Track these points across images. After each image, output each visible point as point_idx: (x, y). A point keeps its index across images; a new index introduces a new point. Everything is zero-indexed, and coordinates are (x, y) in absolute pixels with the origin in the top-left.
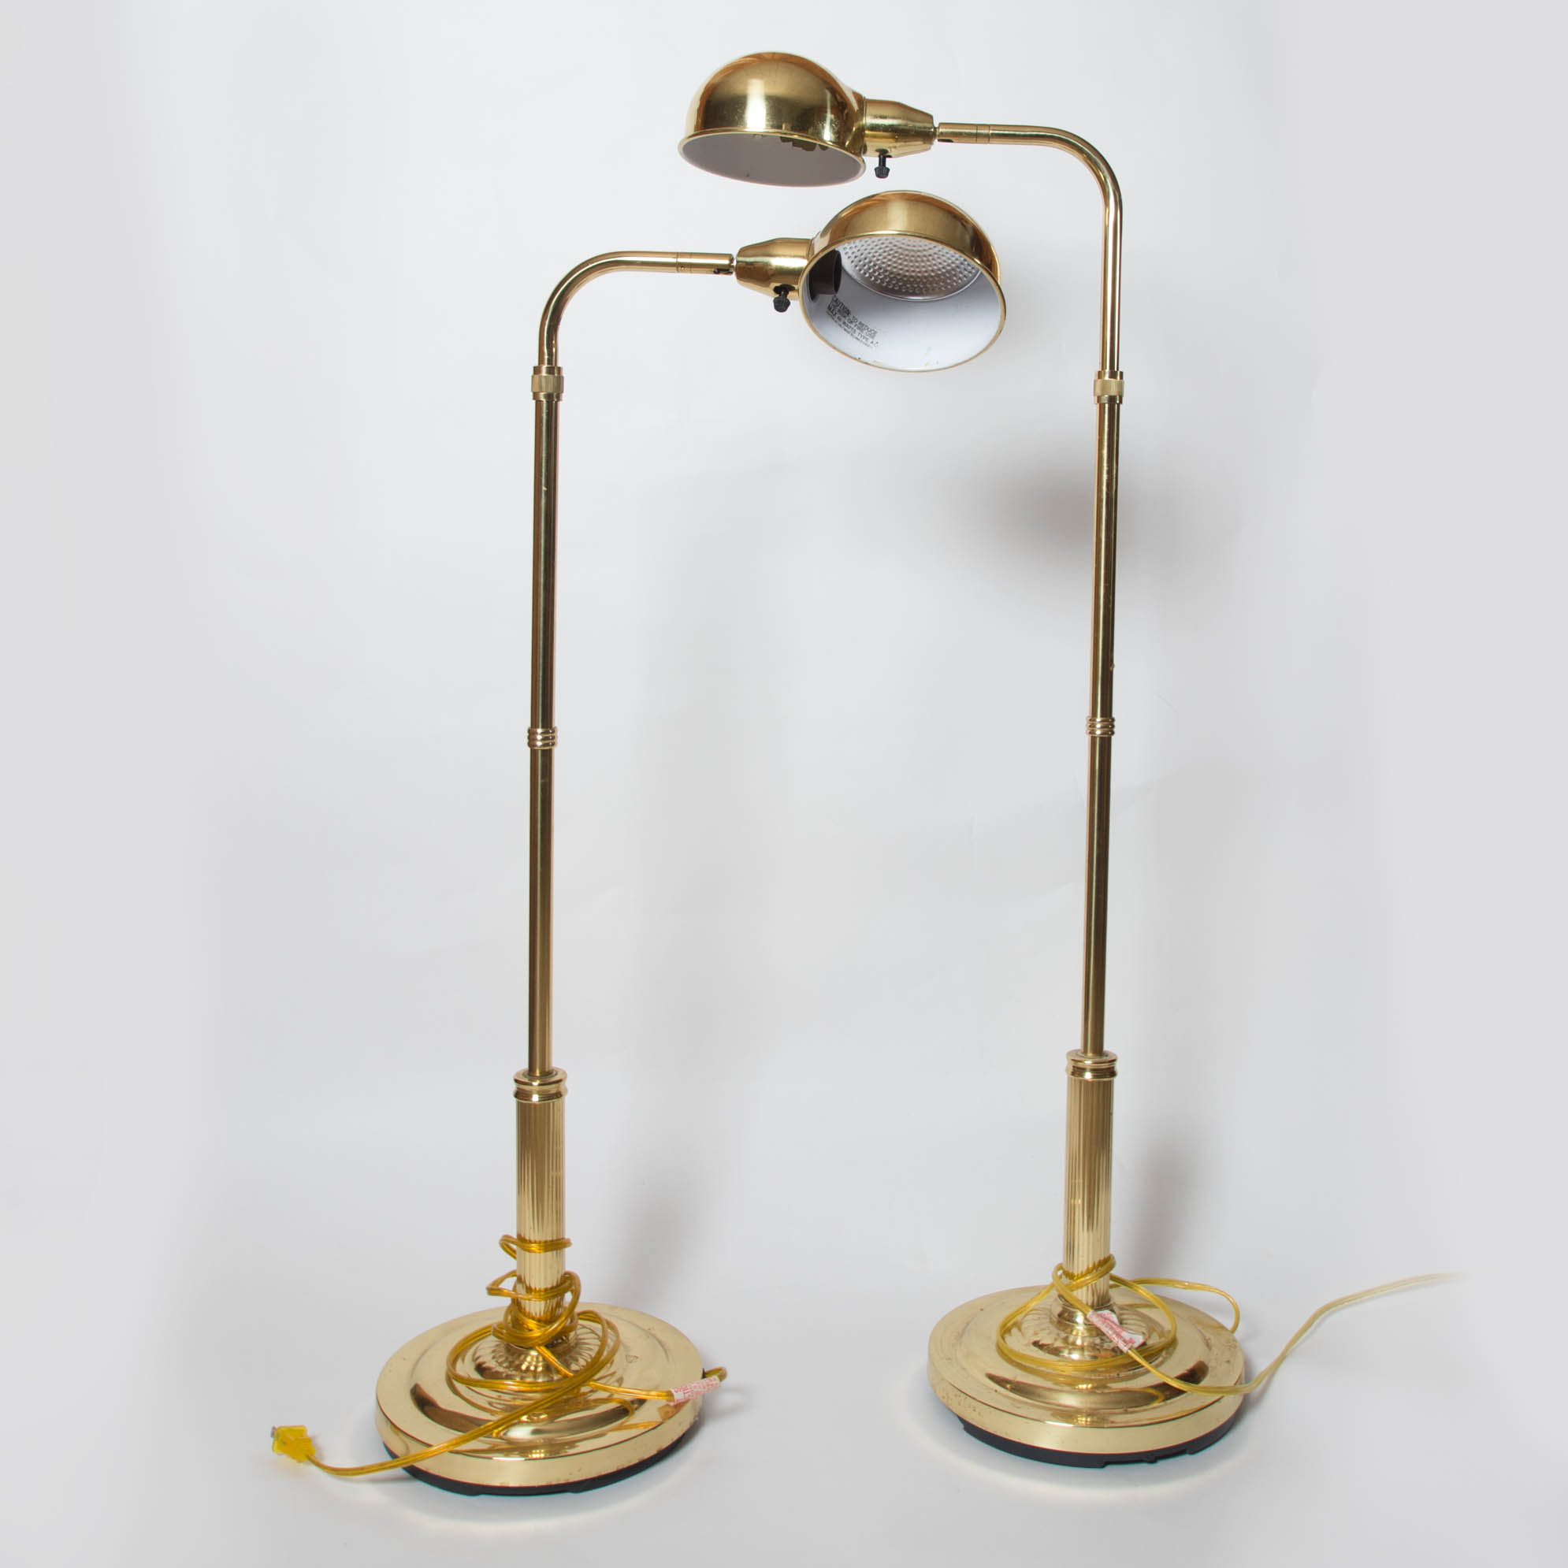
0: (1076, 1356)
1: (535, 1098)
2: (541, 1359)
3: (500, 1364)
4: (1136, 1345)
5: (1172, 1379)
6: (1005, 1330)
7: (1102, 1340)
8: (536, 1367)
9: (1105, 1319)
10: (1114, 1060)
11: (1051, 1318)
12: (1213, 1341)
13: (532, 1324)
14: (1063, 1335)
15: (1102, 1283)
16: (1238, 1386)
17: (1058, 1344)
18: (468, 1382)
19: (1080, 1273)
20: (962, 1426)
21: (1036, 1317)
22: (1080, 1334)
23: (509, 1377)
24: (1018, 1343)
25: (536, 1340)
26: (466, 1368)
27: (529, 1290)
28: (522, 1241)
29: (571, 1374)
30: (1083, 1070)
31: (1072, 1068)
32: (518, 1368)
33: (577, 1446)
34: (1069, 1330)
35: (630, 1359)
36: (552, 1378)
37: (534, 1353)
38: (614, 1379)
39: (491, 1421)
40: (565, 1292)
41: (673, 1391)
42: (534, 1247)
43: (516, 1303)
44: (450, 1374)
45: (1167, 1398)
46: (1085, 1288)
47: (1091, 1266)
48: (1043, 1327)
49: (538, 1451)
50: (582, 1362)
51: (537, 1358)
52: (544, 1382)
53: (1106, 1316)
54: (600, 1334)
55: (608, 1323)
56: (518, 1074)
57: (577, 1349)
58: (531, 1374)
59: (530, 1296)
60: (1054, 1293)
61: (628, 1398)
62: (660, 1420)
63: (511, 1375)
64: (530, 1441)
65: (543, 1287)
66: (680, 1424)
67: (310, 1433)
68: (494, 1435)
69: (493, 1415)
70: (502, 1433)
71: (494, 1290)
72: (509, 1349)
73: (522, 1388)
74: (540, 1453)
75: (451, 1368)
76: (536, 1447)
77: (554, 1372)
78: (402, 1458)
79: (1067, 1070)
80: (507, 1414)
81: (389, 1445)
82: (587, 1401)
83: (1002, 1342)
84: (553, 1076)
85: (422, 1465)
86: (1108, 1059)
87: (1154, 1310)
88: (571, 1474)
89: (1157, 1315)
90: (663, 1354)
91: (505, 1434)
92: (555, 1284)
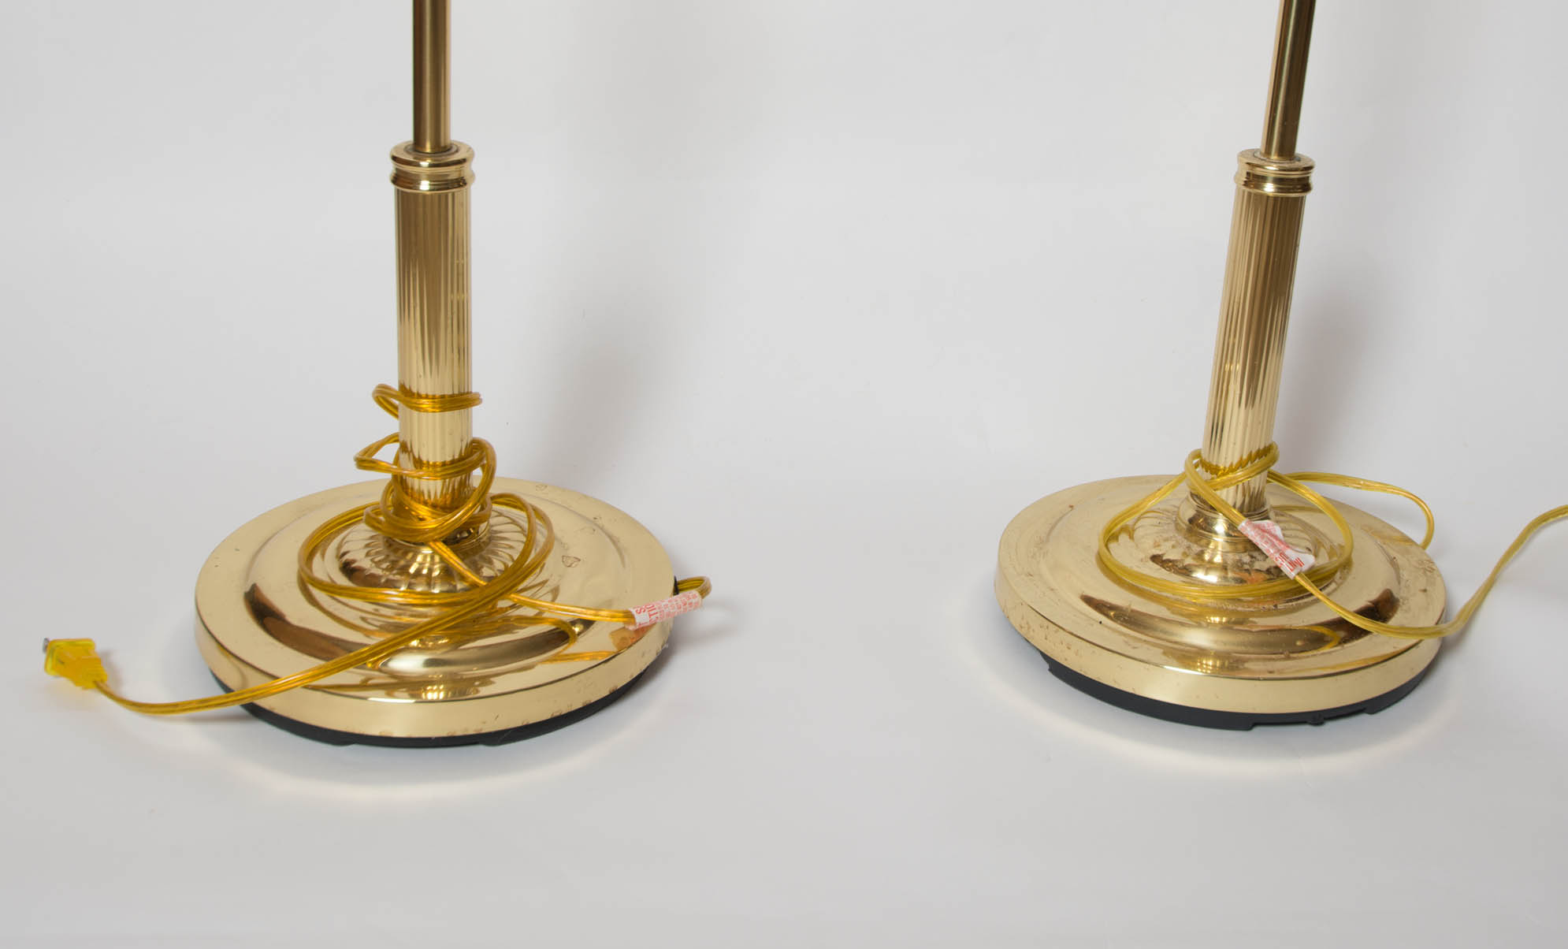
0: (1213, 578)
1: (425, 186)
2: (437, 559)
3: (378, 564)
4: (1305, 568)
5: (1349, 612)
6: (1111, 537)
7: (1252, 557)
8: (431, 570)
9: (1264, 531)
10: (1311, 168)
11: (1177, 524)
12: (1401, 560)
13: (423, 511)
14: (1196, 548)
15: (1257, 482)
16: (1442, 626)
17: (1189, 561)
18: (331, 589)
19: (1228, 466)
20: (1047, 666)
21: (1156, 521)
22: (1220, 549)
23: (391, 584)
24: (1129, 555)
25: (431, 534)
26: (326, 568)
27: (418, 463)
28: (407, 394)
29: (483, 583)
30: (1263, 179)
31: (1245, 175)
32: (404, 570)
33: (492, 683)
34: (1204, 542)
35: (569, 562)
36: (455, 586)
37: (427, 551)
38: (545, 589)
39: (366, 645)
40: (474, 467)
41: (634, 611)
42: (426, 404)
43: (400, 482)
44: (303, 575)
45: (1344, 641)
46: (1232, 489)
47: (1245, 457)
48: (1165, 536)
49: (435, 687)
50: (498, 565)
51: (432, 558)
52: (442, 592)
53: (1267, 528)
54: (526, 525)
55: (535, 510)
56: (396, 148)
57: (490, 547)
58: (423, 580)
59: (421, 473)
60: (1183, 490)
61: (567, 617)
62: (615, 650)
63: (394, 580)
64: (423, 676)
65: (439, 460)
66: (643, 655)
67: (100, 646)
68: (370, 665)
69: (368, 636)
70: (380, 664)
71: (366, 461)
72: (390, 543)
73: (411, 601)
74: (439, 691)
75: (306, 568)
76: (431, 682)
77: (456, 578)
78: (236, 692)
79: (1236, 178)
80: (390, 636)
81: (216, 672)
82: (507, 619)
83: (1106, 551)
84: (453, 154)
85: (265, 703)
86: (1302, 164)
87: (1316, 515)
88: (484, 723)
89: (1324, 524)
90: (617, 555)
91: (385, 664)
92: (457, 457)
